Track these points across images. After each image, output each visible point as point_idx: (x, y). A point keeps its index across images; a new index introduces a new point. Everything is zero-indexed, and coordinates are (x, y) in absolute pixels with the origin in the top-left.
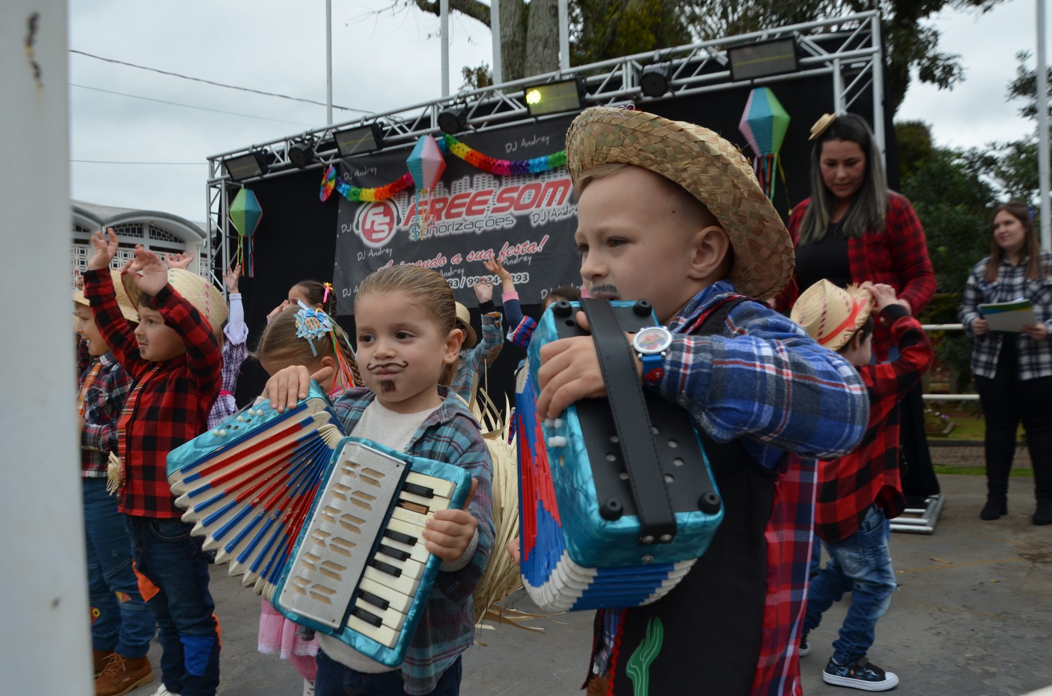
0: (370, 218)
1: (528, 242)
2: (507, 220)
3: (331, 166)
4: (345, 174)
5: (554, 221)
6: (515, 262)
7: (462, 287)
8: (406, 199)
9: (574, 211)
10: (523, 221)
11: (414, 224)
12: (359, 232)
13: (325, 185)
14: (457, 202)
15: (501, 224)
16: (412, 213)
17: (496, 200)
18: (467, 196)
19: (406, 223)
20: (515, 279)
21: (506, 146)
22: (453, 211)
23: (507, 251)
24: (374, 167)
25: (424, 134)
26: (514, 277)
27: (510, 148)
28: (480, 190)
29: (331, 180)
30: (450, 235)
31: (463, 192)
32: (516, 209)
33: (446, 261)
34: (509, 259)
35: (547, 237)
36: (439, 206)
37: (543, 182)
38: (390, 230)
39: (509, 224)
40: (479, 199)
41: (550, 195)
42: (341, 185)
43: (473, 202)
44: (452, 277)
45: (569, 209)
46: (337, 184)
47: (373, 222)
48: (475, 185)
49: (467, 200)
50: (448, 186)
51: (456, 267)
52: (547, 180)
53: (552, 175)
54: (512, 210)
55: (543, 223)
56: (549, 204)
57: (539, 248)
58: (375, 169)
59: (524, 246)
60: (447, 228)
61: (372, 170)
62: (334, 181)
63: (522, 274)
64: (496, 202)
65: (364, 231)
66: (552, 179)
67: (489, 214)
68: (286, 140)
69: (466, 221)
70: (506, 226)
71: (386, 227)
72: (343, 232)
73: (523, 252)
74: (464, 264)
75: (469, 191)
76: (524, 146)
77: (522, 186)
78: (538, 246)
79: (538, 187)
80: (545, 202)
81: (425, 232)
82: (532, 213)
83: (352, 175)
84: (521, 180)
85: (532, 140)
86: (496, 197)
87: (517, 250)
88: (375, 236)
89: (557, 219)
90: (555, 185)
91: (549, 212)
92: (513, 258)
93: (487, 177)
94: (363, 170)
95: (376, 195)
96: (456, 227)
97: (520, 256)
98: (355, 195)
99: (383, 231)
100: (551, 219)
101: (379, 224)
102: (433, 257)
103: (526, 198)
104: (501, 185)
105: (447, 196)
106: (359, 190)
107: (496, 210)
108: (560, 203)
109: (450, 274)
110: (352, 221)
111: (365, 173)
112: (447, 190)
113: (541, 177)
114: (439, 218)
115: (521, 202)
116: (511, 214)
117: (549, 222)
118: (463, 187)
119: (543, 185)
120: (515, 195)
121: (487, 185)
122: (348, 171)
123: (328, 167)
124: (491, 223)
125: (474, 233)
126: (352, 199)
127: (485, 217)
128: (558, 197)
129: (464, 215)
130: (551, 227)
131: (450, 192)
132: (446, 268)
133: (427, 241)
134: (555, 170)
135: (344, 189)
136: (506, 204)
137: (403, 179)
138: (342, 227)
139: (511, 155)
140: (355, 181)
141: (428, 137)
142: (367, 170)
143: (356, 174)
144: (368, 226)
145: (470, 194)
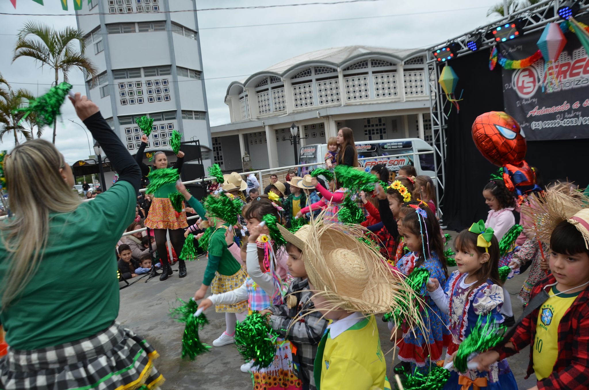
0: (521, 79)
3: (494, 47)
4: (503, 51)
7: (579, 124)
8: (543, 65)
11: (549, 82)
12: (516, 88)
13: (491, 60)
14: (577, 65)
19: (544, 81)
22: (575, 71)
24: (520, 45)
25: (550, 22)
29: (494, 57)
30: (572, 89)
31: (581, 58)
33: (569, 107)
36: (564, 69)
38: (534, 86)
42: (500, 60)
44: (573, 117)
46: (499, 59)
47: (523, 82)
49: (584, 63)
50: (570, 54)
51: (575, 110)
58: (521, 47)
60: (571, 84)
61: (519, 47)
62: (496, 57)
65: (519, 88)
68: (466, 35)
69: (583, 78)
71: (531, 85)
72: (506, 88)
74: (581, 108)
75: (585, 56)
81: (556, 87)
83: (507, 51)
94: (514, 48)
95: (521, 65)
96: (576, 82)
98: (508, 65)
101: (527, 83)
102: (561, 103)
105: (570, 61)
106: (512, 62)
109: (572, 115)
110: (510, 81)
111: (515, 50)
112: (569, 57)
114: (565, 77)
118: (581, 54)
123: (492, 47)
126: (507, 68)
129: (581, 74)
131: (572, 59)
132: (569, 111)
133: (557, 92)
135: (503, 62)
137: (538, 53)
138: (506, 85)
140: (510, 56)
141: (552, 23)
142: (516, 47)
143: (509, 51)
144: (520, 84)
145: (585, 59)
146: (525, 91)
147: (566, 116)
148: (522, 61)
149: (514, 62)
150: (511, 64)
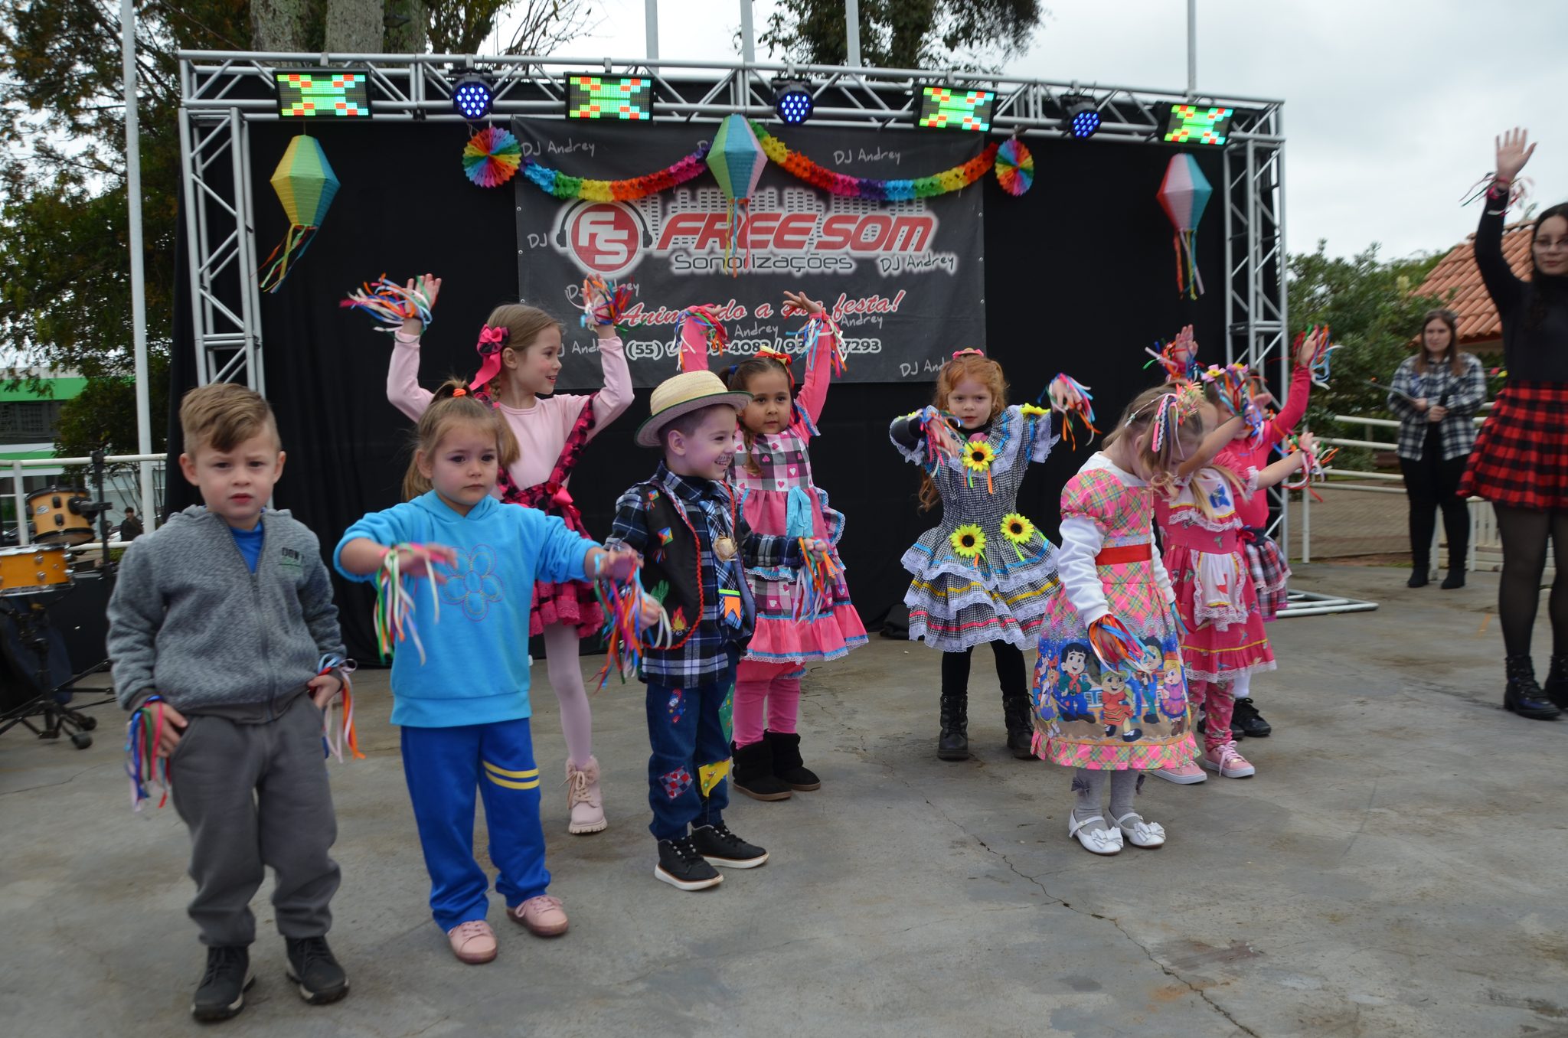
0: (585, 228)
1: (877, 296)
2: (842, 261)
3: (490, 125)
5: (911, 272)
6: (859, 323)
8: (659, 205)
9: (939, 261)
10: (867, 267)
11: (680, 249)
12: (569, 250)
13: (491, 161)
14: (757, 224)
15: (833, 266)
16: (672, 230)
17: (821, 230)
18: (776, 217)
19: (663, 244)
20: (860, 347)
21: (836, 154)
23: (845, 307)
24: (589, 141)
26: (858, 344)
27: (840, 157)
28: (796, 212)
30: (750, 274)
32: (854, 248)
33: (745, 313)
34: (849, 317)
35: (902, 293)
37: (894, 215)
38: (631, 253)
39: (847, 269)
40: (793, 225)
41: (904, 234)
42: (534, 166)
43: (784, 229)
44: (759, 337)
45: (932, 260)
46: (524, 163)
47: (593, 237)
48: (787, 205)
49: (776, 224)
51: (763, 322)
52: (898, 214)
53: (906, 209)
54: (848, 248)
55: (896, 273)
56: (904, 248)
57: (893, 307)
58: (593, 147)
59: (871, 301)
61: (584, 147)
63: (870, 341)
64: (822, 234)
65: (579, 250)
66: (906, 214)
67: (813, 250)
69: (775, 255)
70: (841, 271)
71: (622, 248)
72: (532, 246)
73: (869, 310)
74: (778, 319)
75: (777, 211)
76: (862, 160)
77: (862, 217)
78: (891, 303)
79: (885, 221)
80: (898, 244)
81: (701, 263)
82: (878, 256)
83: (542, 149)
84: (861, 207)
85: (875, 153)
86: (822, 226)
87: (860, 307)
88: (599, 260)
89: (916, 270)
90: (913, 223)
91: (904, 260)
92: (855, 316)
93: (805, 194)
94: (566, 145)
95: (616, 192)
96: (758, 262)
97: (865, 315)
98: (565, 186)
99: (617, 253)
100: (908, 269)
101: (606, 241)
103: (871, 233)
104: (828, 209)
106: (574, 179)
107: (822, 245)
108: (918, 248)
109: (754, 333)
110: (548, 229)
111: (568, 150)
113: (889, 208)
115: (862, 239)
116: (847, 254)
117: (904, 272)
118: (767, 204)
119: (894, 220)
120: (852, 227)
121: (806, 207)
123: (487, 123)
124: (815, 263)
125: (789, 275)
126: (558, 191)
127: (807, 253)
128: (915, 239)
129: (771, 244)
130: (906, 279)
132: (748, 323)
133: (708, 275)
134: (910, 202)
135: (540, 174)
136: (840, 239)
137: (671, 174)
138: (529, 237)
139: (842, 168)
140: (548, 160)
141: (743, 119)
142: (573, 145)
143: (550, 149)
144: (584, 241)
145: (779, 216)
147: (739, 331)
148: (615, 183)
149: (585, 182)
150: (576, 185)
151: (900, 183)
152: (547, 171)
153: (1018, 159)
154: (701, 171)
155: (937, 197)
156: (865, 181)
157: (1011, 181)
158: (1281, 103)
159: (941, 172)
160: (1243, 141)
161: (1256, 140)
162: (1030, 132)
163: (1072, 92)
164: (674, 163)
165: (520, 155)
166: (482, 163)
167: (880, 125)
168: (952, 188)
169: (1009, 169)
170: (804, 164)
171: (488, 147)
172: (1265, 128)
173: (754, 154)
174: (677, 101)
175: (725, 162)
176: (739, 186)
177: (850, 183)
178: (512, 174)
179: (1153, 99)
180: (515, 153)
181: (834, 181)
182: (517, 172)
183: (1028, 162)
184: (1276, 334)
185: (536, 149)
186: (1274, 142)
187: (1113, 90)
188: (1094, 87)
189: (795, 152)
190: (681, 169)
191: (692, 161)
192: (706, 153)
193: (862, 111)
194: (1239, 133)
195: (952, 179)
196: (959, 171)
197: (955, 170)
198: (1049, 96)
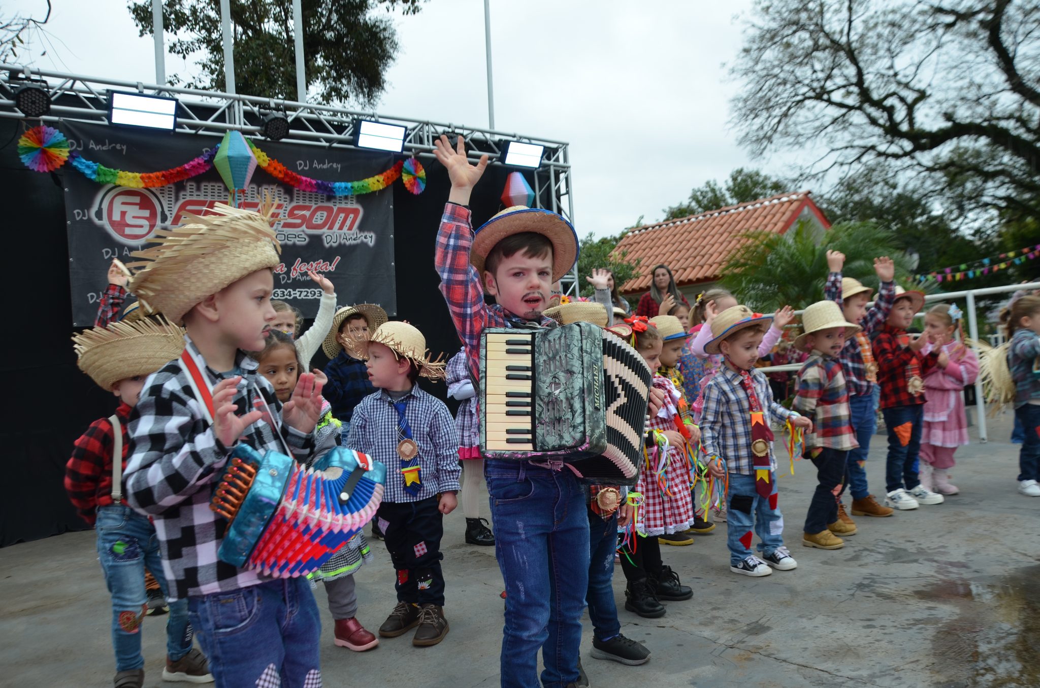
0: (118, 208)
3: (41, 123)
4: (70, 141)
8: (173, 193)
12: (104, 223)
13: (44, 152)
17: (287, 215)
19: (176, 221)
21: (298, 162)
24: (122, 143)
27: (301, 165)
32: (308, 228)
38: (152, 226)
41: (341, 219)
42: (76, 157)
46: (72, 155)
47: (124, 214)
52: (338, 205)
53: (343, 202)
54: (304, 228)
56: (340, 228)
58: (124, 147)
61: (118, 147)
62: (66, 150)
65: (111, 223)
66: (343, 205)
67: (280, 228)
71: (145, 223)
72: (77, 219)
76: (316, 167)
78: (331, 265)
79: (329, 209)
80: (337, 225)
82: (324, 233)
84: (313, 200)
85: (324, 164)
86: (287, 212)
90: (346, 212)
93: (276, 190)
94: (104, 144)
95: (145, 182)
98: (105, 175)
99: (141, 227)
103: (319, 218)
104: (291, 200)
107: (287, 225)
108: (350, 229)
110: (89, 206)
111: (105, 148)
113: (332, 201)
115: (314, 222)
116: (304, 231)
118: (249, 195)
122: (78, 140)
126: (102, 179)
130: (343, 250)
135: (85, 165)
137: (186, 170)
138: (75, 212)
139: (303, 173)
140: (90, 155)
141: (240, 134)
142: (110, 144)
143: (91, 146)
144: (116, 217)
146: (128, 231)
148: (144, 175)
149: (121, 173)
150: (113, 175)
151: (343, 184)
152: (90, 163)
153: (416, 171)
154: (207, 168)
155: (366, 194)
156: (320, 182)
157: (412, 185)
158: (567, 144)
159: (368, 177)
160: (549, 166)
161: (555, 166)
162: (422, 154)
163: (450, 130)
164: (187, 162)
165: (68, 150)
166: (36, 153)
167: (327, 144)
168: (375, 189)
169: (411, 177)
170: (279, 168)
171: (40, 141)
172: (557, 160)
173: (249, 158)
174: (192, 118)
175: (228, 163)
176: (239, 180)
177: (310, 183)
178: (62, 163)
179: (497, 138)
180: (65, 147)
181: (299, 181)
182: (65, 162)
183: (422, 173)
184: (572, 283)
185: (79, 146)
186: (564, 167)
187: (473, 131)
188: (462, 128)
189: (273, 159)
190: (193, 167)
191: (200, 162)
192: (212, 156)
193: (314, 133)
194: (546, 162)
195: (375, 183)
196: (380, 178)
197: (377, 177)
198: (437, 132)
